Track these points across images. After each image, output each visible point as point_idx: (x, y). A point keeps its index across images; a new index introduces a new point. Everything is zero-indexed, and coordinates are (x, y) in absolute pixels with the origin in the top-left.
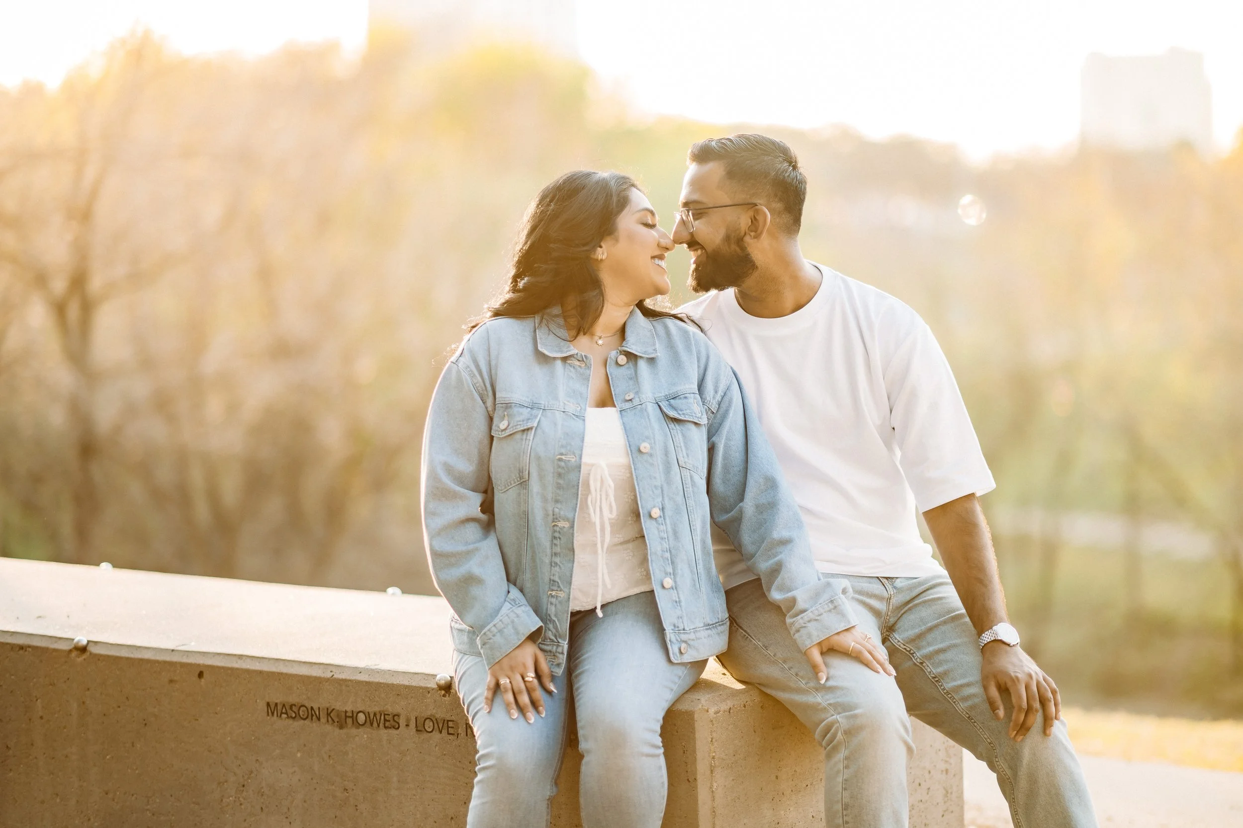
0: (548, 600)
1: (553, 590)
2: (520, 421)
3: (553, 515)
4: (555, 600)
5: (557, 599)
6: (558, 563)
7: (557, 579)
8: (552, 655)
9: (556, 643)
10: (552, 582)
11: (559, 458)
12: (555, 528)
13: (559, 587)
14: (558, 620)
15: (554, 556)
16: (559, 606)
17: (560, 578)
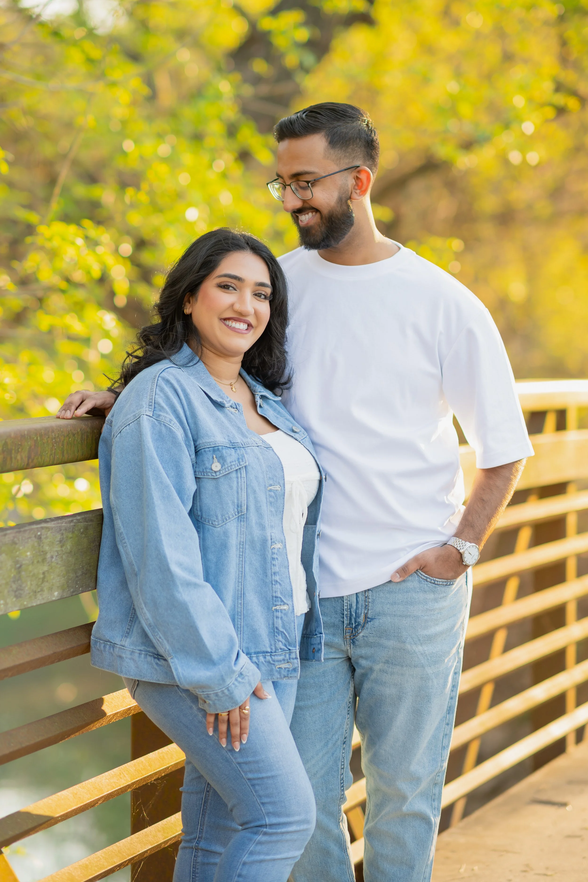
0: (273, 615)
1: (276, 605)
2: (233, 462)
3: (271, 539)
4: (280, 613)
5: (281, 612)
6: (278, 580)
7: (279, 595)
8: (286, 662)
9: (288, 651)
10: (274, 599)
11: (270, 489)
12: (273, 551)
13: (282, 601)
14: (286, 630)
15: (273, 575)
16: (285, 618)
17: (281, 593)
